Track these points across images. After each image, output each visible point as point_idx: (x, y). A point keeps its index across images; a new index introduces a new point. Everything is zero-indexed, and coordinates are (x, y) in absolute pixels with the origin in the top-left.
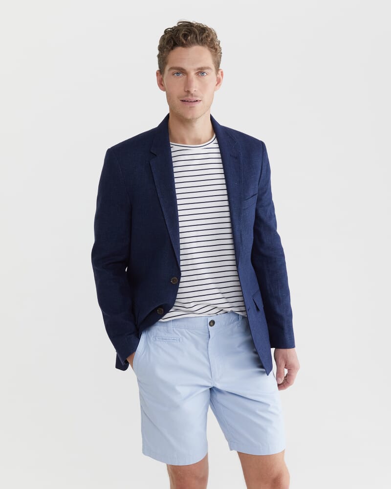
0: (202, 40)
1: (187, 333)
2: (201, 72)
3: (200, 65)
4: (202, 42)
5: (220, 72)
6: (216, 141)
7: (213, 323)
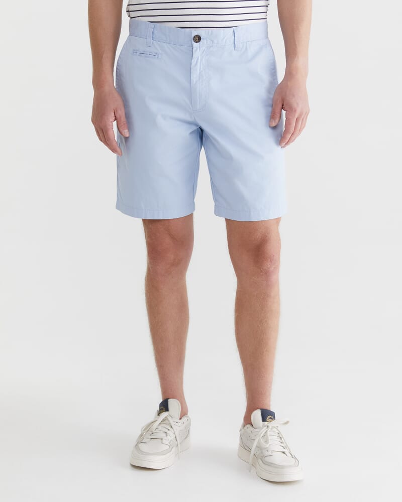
1: (168, 48)
7: (198, 39)
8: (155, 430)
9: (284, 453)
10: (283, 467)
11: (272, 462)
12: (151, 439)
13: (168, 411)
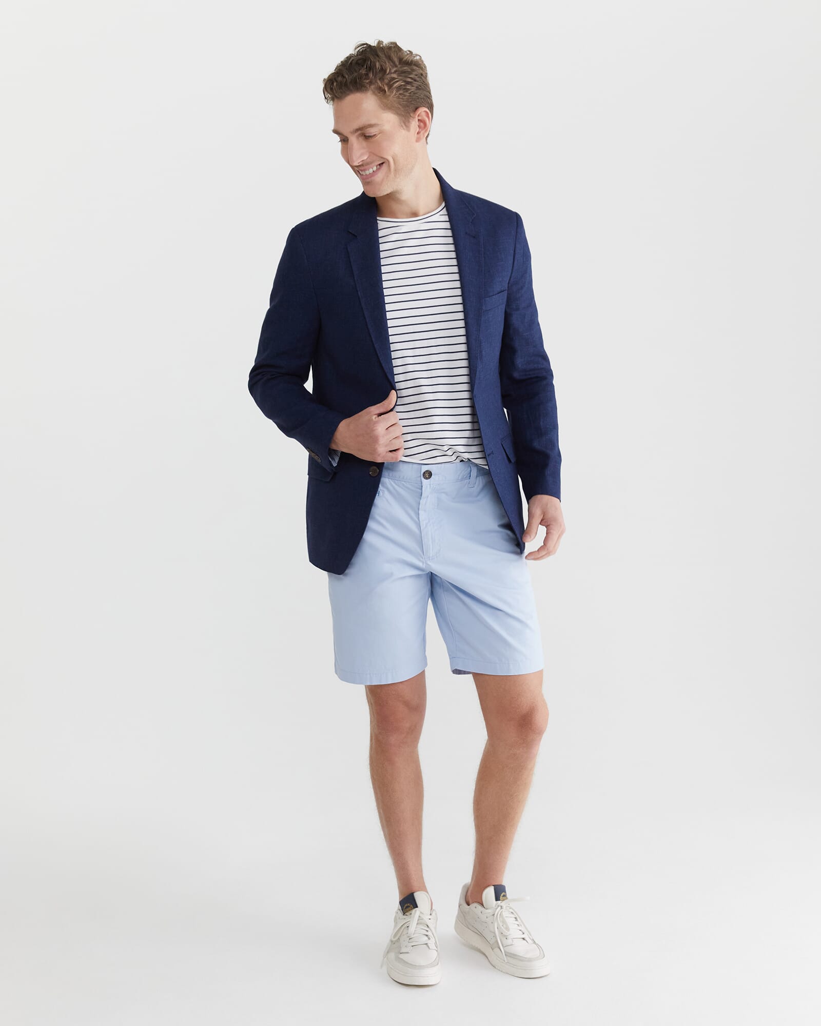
1: (392, 486)
6: (444, 212)
7: (428, 475)
8: (414, 934)
9: (524, 939)
10: (530, 960)
11: (515, 953)
12: (412, 946)
13: (417, 907)
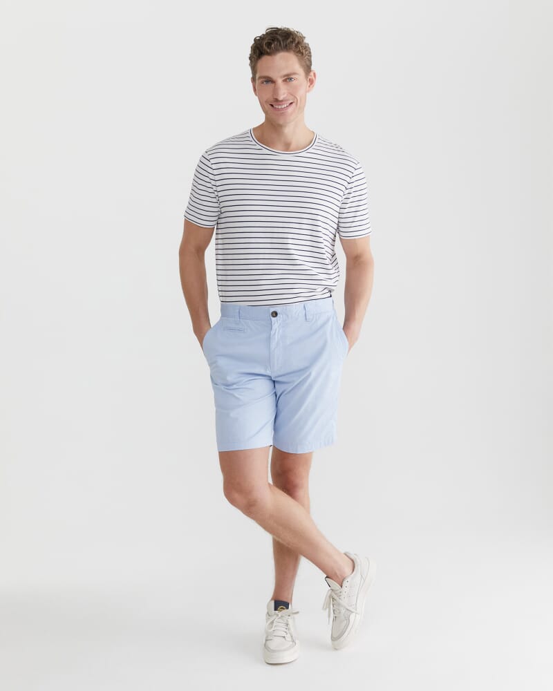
0: (286, 45)
2: (288, 78)
3: (285, 72)
4: (286, 48)
5: (312, 74)
7: (275, 314)
